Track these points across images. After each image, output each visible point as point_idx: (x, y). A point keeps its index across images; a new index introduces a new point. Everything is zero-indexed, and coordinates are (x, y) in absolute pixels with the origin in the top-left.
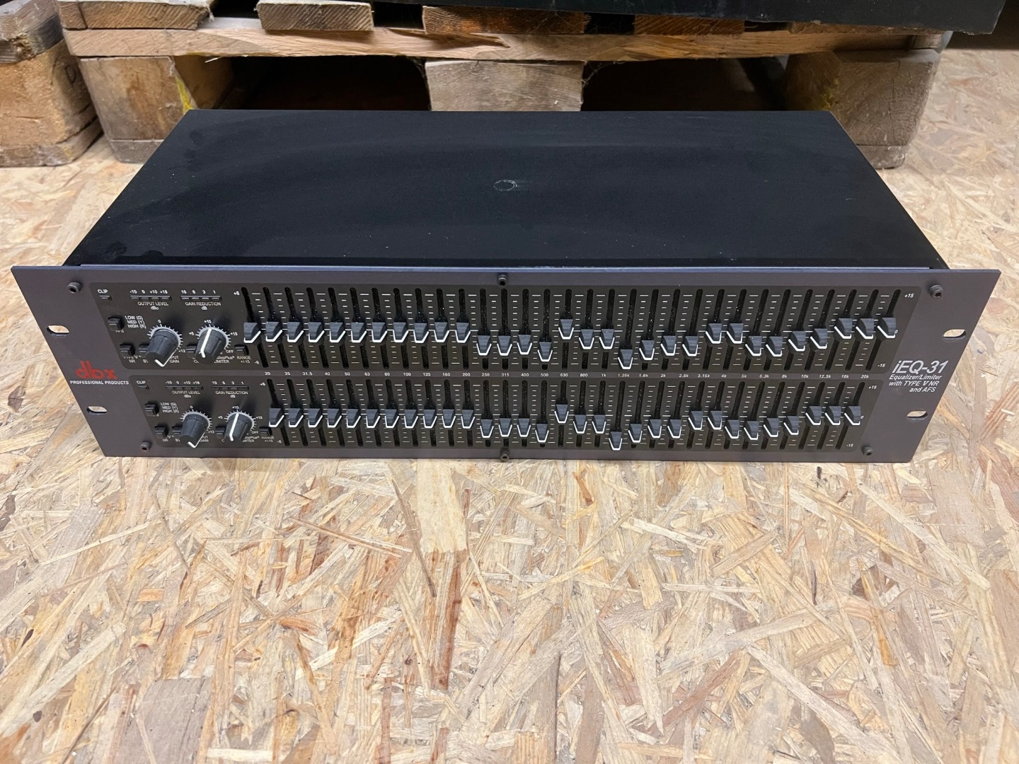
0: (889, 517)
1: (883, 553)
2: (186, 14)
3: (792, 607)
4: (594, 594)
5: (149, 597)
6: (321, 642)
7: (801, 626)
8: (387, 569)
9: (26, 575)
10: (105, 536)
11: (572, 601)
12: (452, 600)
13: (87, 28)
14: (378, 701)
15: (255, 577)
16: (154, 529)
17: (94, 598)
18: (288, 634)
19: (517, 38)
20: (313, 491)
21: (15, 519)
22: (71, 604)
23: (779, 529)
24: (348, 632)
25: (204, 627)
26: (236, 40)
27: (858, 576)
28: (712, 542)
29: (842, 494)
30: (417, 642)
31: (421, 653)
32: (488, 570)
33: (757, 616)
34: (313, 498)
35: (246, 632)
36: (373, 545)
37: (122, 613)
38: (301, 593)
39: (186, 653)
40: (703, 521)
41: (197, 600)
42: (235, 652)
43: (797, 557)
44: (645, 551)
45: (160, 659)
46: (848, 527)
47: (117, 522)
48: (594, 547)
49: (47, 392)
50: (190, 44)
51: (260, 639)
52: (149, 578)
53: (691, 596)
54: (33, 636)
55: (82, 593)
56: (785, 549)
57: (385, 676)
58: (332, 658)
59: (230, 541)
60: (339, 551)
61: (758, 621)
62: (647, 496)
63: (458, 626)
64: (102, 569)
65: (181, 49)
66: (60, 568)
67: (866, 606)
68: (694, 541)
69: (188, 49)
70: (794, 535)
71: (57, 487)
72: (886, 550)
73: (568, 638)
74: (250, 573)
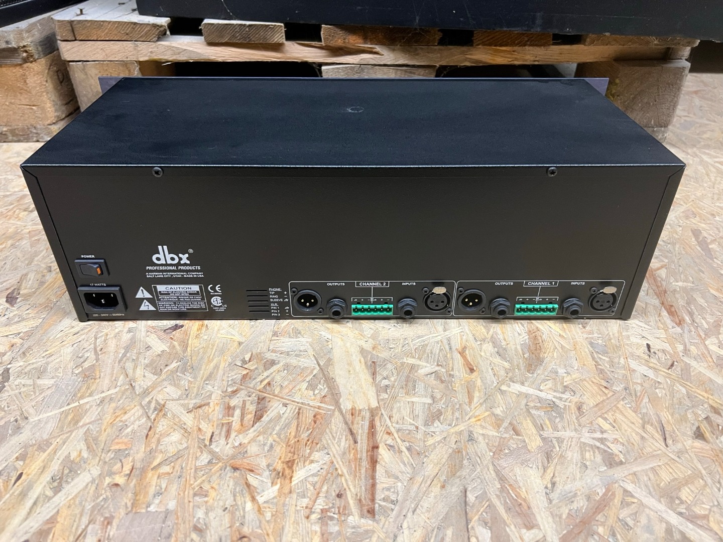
0: (711, 380)
1: (712, 407)
2: (149, 31)
3: (649, 450)
4: (487, 441)
5: (120, 445)
6: (265, 480)
7: (660, 464)
8: (315, 422)
9: (18, 429)
10: (83, 399)
11: (469, 445)
12: (371, 445)
13: (76, 40)
14: (317, 528)
15: (208, 430)
16: (123, 393)
17: (75, 447)
18: (237, 474)
19: (389, 48)
20: (251, 363)
21: (9, 386)
22: (55, 452)
23: (626, 389)
24: (287, 471)
25: (166, 469)
26: (185, 50)
27: (697, 424)
28: (575, 399)
29: (670, 363)
30: (346, 480)
31: (349, 489)
32: (397, 423)
33: (621, 457)
34: (252, 368)
35: (202, 473)
36: (302, 403)
37: (98, 459)
38: (246, 441)
39: (152, 490)
40: (565, 384)
41: (160, 447)
42: (194, 489)
43: (644, 411)
44: (523, 406)
45: (130, 495)
46: (680, 387)
47: (93, 388)
48: (481, 404)
49: (37, 293)
50: (151, 52)
51: (214, 478)
52: (121, 430)
53: (565, 441)
54: (23, 477)
55: (64, 443)
56: (633, 404)
57: (321, 507)
58: (276, 493)
59: (186, 402)
60: (275, 408)
61: (623, 460)
62: (518, 366)
63: (378, 467)
64: (81, 424)
65: (145, 55)
66: (46, 423)
67: (708, 448)
68: (561, 399)
69: (149, 56)
70: (638, 394)
71: (44, 362)
72: (715, 405)
73: (470, 476)
74: (204, 426)
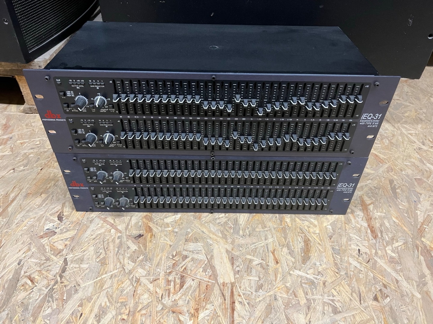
0: (385, 269)
1: (383, 284)
3: (353, 306)
4: (282, 300)
5: (122, 300)
6: (187, 318)
7: (356, 313)
8: (207, 289)
9: (76, 291)
10: (103, 275)
11: (275, 303)
12: (232, 302)
15: (160, 292)
16: (120, 272)
17: (103, 300)
18: (174, 315)
20: (176, 257)
21: (68, 268)
22: (95, 303)
23: (346, 274)
24: (196, 314)
25: (144, 312)
27: (375, 293)
28: (323, 279)
29: (368, 260)
30: (221, 318)
31: (223, 323)
32: (243, 290)
33: (340, 309)
34: (177, 260)
35: (160, 314)
36: (201, 279)
37: (114, 306)
38: (177, 298)
40: (319, 271)
41: (140, 301)
42: (157, 322)
43: (353, 285)
44: (299, 283)
46: (371, 273)
47: (106, 269)
48: (281, 281)
49: (72, 215)
51: (165, 317)
52: (122, 292)
53: (317, 301)
54: (83, 316)
55: (98, 298)
56: (349, 282)
59: (149, 277)
60: (189, 282)
61: (341, 311)
62: (298, 260)
63: (235, 312)
64: (104, 288)
66: (88, 288)
67: (378, 305)
68: (316, 278)
70: (351, 277)
71: (82, 255)
72: (385, 283)
73: (274, 317)
74: (158, 290)
